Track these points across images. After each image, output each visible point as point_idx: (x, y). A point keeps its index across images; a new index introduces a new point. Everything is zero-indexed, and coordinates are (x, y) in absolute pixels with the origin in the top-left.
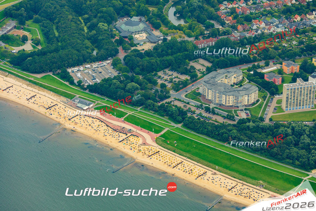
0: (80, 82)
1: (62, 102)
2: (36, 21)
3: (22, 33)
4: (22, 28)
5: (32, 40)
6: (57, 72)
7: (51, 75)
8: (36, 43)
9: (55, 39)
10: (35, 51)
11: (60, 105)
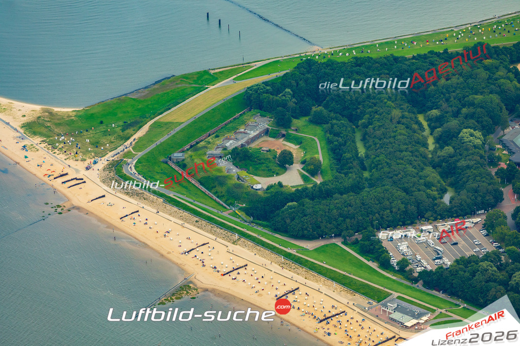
0: (403, 264)
1: (358, 306)
2: (318, 121)
3: (280, 145)
4: (284, 136)
5: (303, 162)
6: (354, 238)
7: (339, 244)
8: (312, 168)
9: (355, 163)
10: (307, 189)
11: (350, 314)
